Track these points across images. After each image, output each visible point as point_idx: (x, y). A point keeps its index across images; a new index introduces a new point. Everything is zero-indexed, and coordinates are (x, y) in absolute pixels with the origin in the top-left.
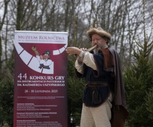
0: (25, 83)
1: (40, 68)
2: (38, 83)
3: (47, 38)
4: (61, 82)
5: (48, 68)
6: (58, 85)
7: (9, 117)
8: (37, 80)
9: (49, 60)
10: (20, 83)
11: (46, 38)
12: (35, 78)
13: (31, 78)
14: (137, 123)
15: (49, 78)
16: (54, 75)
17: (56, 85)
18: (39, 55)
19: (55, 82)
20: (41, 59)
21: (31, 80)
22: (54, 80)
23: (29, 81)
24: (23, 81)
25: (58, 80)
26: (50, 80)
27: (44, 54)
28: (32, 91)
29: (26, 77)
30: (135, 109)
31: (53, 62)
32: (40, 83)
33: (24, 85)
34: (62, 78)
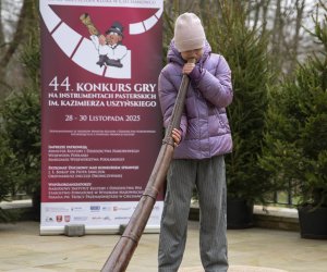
0: (65, 99)
1: (100, 64)
2: (95, 99)
4: (147, 96)
5: (118, 64)
6: (142, 104)
7: (30, 177)
8: (92, 92)
9: (119, 46)
10: (54, 99)
12: (88, 87)
13: (79, 87)
14: (322, 190)
15: (121, 87)
16: (131, 82)
17: (136, 104)
18: (98, 35)
19: (135, 96)
20: (101, 43)
21: (80, 92)
22: (133, 92)
23: (76, 95)
24: (62, 95)
25: (142, 92)
26: (122, 93)
27: (108, 32)
28: (83, 118)
29: (67, 85)
30: (316, 159)
31: (129, 52)
32: (101, 100)
33: (63, 103)
34: (150, 88)
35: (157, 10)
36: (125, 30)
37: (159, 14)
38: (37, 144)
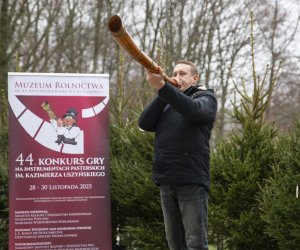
0: (30, 172)
1: (58, 142)
2: (54, 171)
3: (71, 86)
4: (97, 168)
5: (73, 142)
6: (93, 174)
8: (52, 165)
9: (74, 128)
10: (20, 172)
11: (67, 86)
12: (48, 162)
13: (41, 162)
15: (76, 161)
16: (84, 156)
17: (88, 175)
18: (56, 119)
19: (88, 168)
20: (59, 125)
21: (42, 166)
22: (86, 164)
23: (38, 169)
24: (26, 169)
25: (93, 165)
26: (76, 165)
27: (64, 116)
28: (44, 187)
29: (31, 160)
31: (82, 132)
32: (59, 172)
33: (27, 176)
34: (99, 161)
35: (104, 98)
36: (78, 114)
37: (106, 101)
38: (6, 210)
